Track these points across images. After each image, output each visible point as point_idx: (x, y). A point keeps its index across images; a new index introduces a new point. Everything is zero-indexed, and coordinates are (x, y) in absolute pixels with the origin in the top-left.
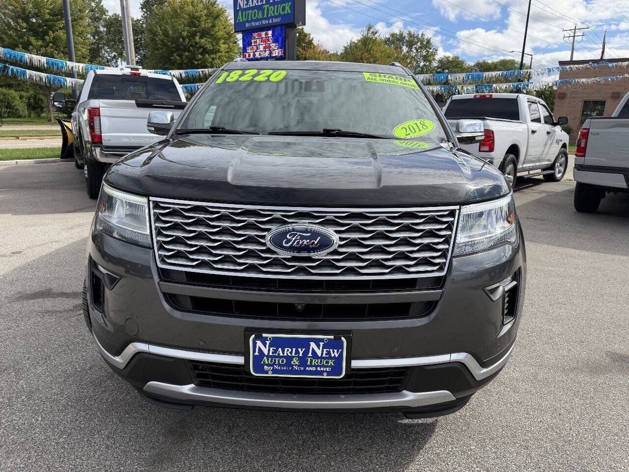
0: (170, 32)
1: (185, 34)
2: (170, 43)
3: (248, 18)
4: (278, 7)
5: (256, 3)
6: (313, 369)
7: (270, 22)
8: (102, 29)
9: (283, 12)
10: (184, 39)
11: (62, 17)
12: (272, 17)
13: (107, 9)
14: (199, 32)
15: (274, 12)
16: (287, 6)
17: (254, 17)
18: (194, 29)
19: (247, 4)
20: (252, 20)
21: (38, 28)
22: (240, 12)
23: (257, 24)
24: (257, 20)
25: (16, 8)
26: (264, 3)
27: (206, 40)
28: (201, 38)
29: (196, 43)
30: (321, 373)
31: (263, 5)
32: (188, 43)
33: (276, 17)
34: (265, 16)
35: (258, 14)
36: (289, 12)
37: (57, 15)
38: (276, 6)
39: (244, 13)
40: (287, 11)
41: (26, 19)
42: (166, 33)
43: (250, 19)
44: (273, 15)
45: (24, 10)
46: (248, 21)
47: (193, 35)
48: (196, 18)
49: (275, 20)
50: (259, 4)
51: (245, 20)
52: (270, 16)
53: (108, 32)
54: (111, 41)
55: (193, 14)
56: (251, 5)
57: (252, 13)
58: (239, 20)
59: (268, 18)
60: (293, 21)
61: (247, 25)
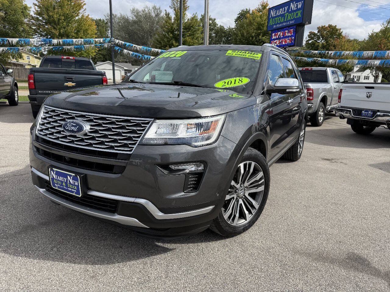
0: (245, 34)
1: (253, 34)
2: (244, 40)
3: (275, 22)
4: (293, 14)
5: (281, 13)
6: (70, 189)
7: (288, 23)
8: (213, 35)
9: (296, 16)
10: (252, 37)
11: (189, 30)
12: (289, 21)
13: (217, 24)
14: (262, 33)
15: (291, 17)
16: (299, 12)
17: (279, 21)
18: (259, 31)
19: (275, 14)
20: (278, 24)
21: (177, 36)
22: (271, 19)
23: (280, 25)
24: (281, 23)
25: (169, 27)
26: (286, 12)
27: (266, 38)
28: (263, 36)
29: (259, 40)
30: (73, 192)
31: (285, 13)
32: (255, 39)
33: (292, 20)
34: (285, 20)
35: (281, 19)
36: (300, 16)
37: (187, 29)
38: (292, 14)
39: (273, 19)
40: (299, 16)
41: (172, 32)
42: (243, 35)
43: (276, 23)
44: (290, 19)
45: (172, 27)
46: (275, 24)
47: (259, 35)
48: (262, 25)
49: (291, 22)
50: (283, 13)
51: (273, 24)
52: (288, 20)
53: (216, 36)
54: (217, 41)
55: (260, 23)
56: (278, 15)
57: (278, 19)
58: (270, 24)
59: (287, 22)
60: (301, 22)
61: (274, 26)
